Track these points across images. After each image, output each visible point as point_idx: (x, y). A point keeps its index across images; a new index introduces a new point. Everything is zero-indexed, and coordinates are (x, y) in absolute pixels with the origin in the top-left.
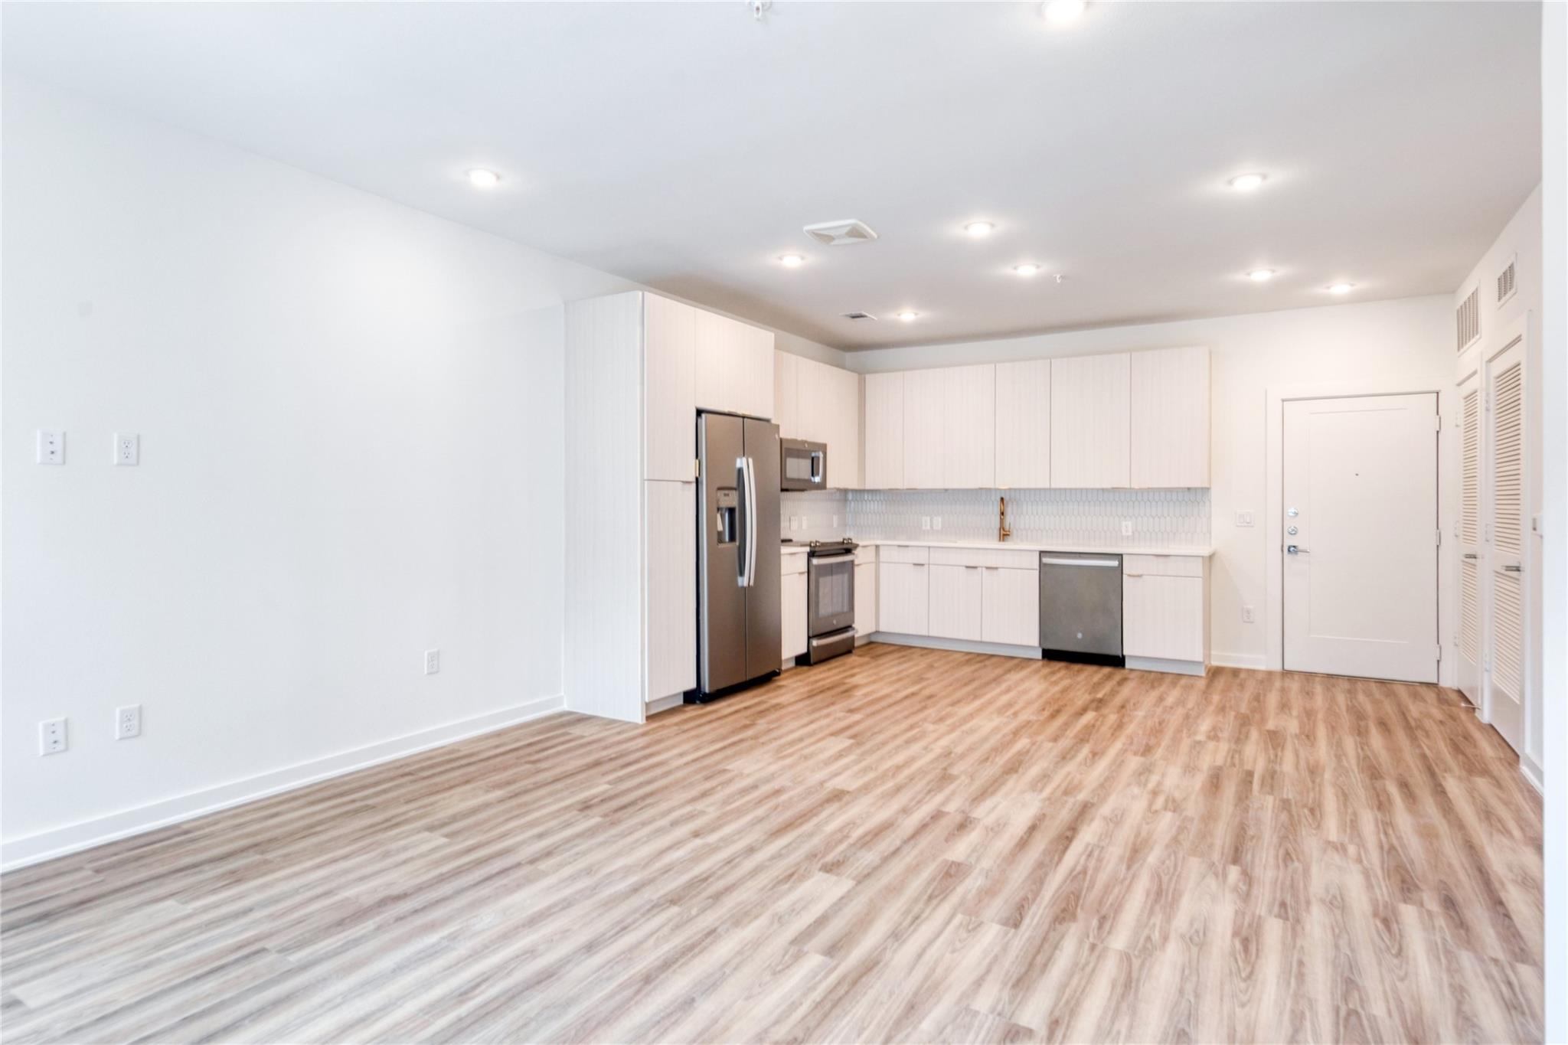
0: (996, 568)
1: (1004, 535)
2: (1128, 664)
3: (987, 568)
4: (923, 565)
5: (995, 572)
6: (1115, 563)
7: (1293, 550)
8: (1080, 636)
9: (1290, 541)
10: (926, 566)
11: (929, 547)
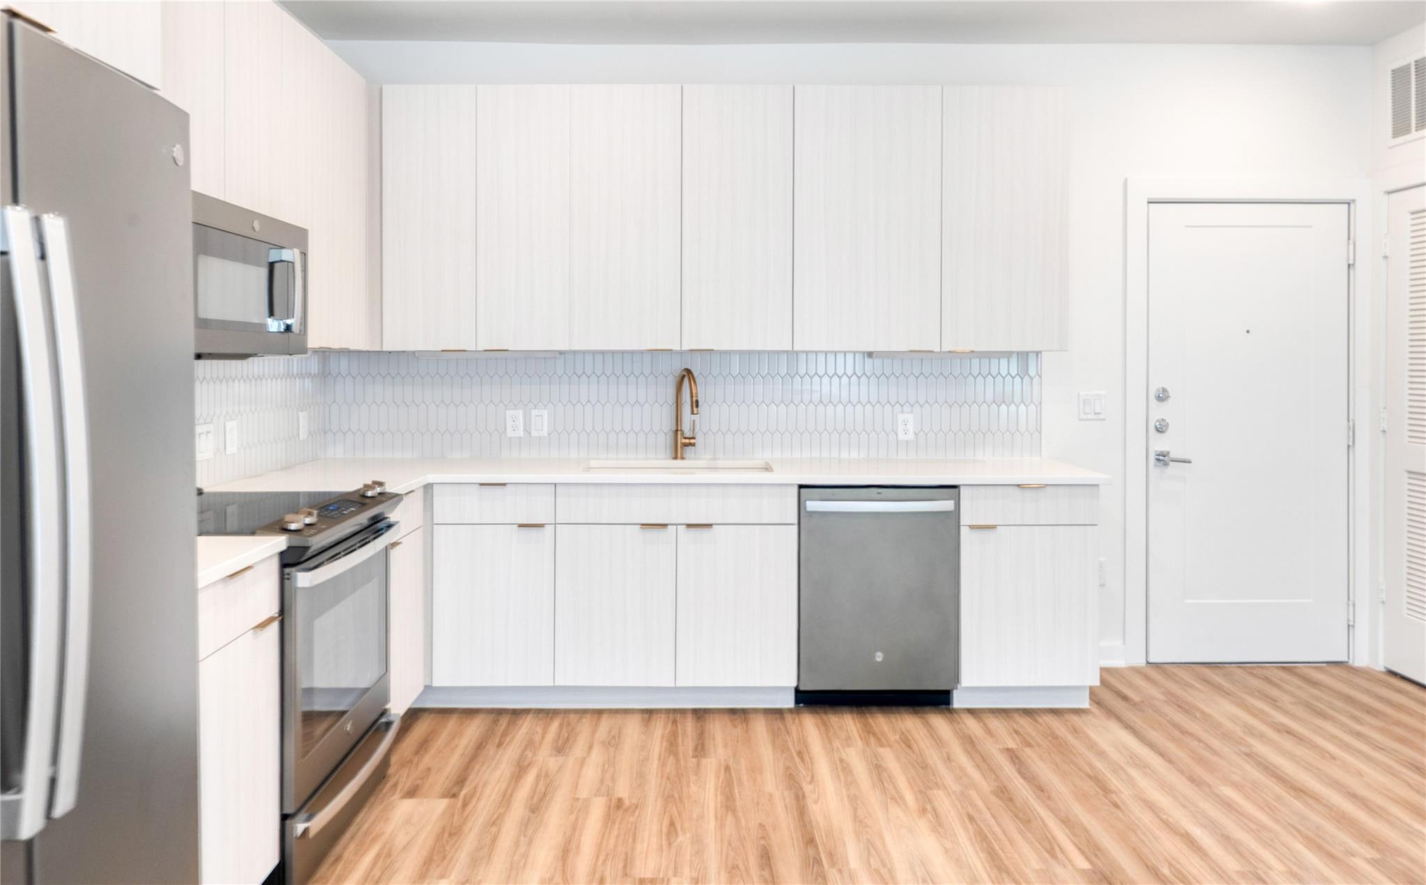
0: (709, 526)
1: (681, 444)
2: (958, 701)
3: (689, 526)
4: (541, 526)
5: (705, 533)
6: (947, 505)
7: (1163, 459)
8: (879, 657)
9: (1160, 444)
10: (549, 529)
11: (555, 484)
